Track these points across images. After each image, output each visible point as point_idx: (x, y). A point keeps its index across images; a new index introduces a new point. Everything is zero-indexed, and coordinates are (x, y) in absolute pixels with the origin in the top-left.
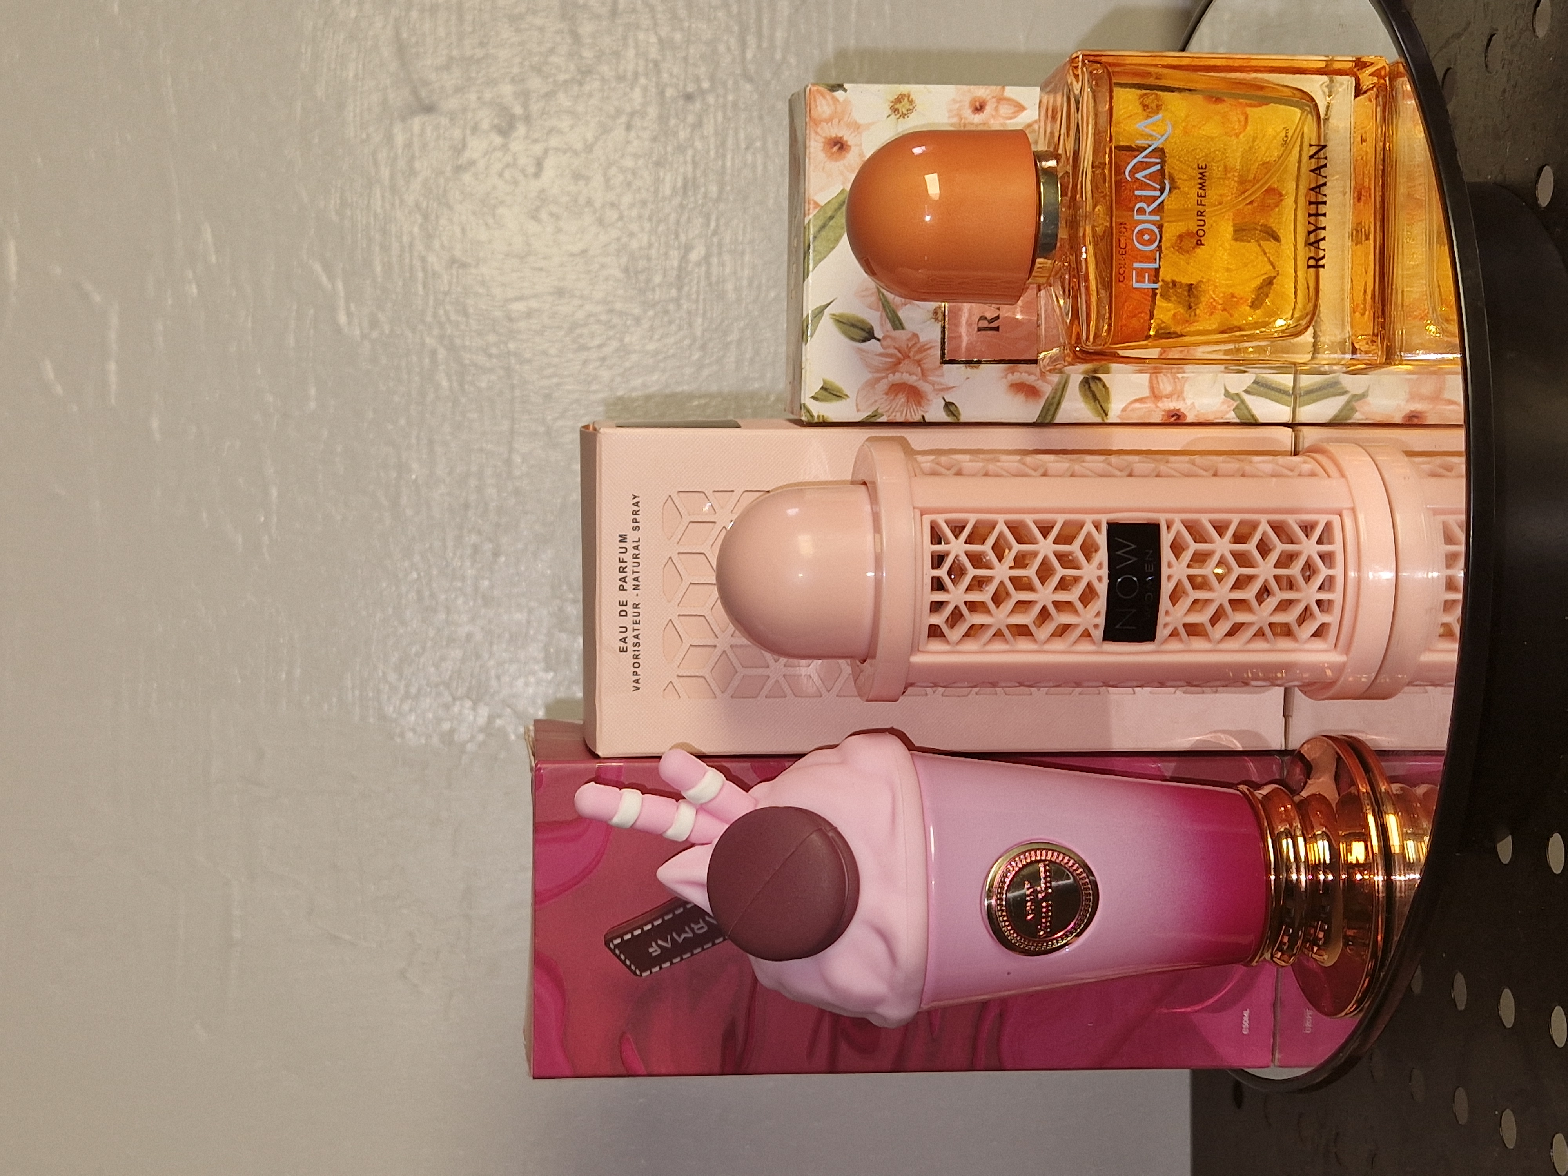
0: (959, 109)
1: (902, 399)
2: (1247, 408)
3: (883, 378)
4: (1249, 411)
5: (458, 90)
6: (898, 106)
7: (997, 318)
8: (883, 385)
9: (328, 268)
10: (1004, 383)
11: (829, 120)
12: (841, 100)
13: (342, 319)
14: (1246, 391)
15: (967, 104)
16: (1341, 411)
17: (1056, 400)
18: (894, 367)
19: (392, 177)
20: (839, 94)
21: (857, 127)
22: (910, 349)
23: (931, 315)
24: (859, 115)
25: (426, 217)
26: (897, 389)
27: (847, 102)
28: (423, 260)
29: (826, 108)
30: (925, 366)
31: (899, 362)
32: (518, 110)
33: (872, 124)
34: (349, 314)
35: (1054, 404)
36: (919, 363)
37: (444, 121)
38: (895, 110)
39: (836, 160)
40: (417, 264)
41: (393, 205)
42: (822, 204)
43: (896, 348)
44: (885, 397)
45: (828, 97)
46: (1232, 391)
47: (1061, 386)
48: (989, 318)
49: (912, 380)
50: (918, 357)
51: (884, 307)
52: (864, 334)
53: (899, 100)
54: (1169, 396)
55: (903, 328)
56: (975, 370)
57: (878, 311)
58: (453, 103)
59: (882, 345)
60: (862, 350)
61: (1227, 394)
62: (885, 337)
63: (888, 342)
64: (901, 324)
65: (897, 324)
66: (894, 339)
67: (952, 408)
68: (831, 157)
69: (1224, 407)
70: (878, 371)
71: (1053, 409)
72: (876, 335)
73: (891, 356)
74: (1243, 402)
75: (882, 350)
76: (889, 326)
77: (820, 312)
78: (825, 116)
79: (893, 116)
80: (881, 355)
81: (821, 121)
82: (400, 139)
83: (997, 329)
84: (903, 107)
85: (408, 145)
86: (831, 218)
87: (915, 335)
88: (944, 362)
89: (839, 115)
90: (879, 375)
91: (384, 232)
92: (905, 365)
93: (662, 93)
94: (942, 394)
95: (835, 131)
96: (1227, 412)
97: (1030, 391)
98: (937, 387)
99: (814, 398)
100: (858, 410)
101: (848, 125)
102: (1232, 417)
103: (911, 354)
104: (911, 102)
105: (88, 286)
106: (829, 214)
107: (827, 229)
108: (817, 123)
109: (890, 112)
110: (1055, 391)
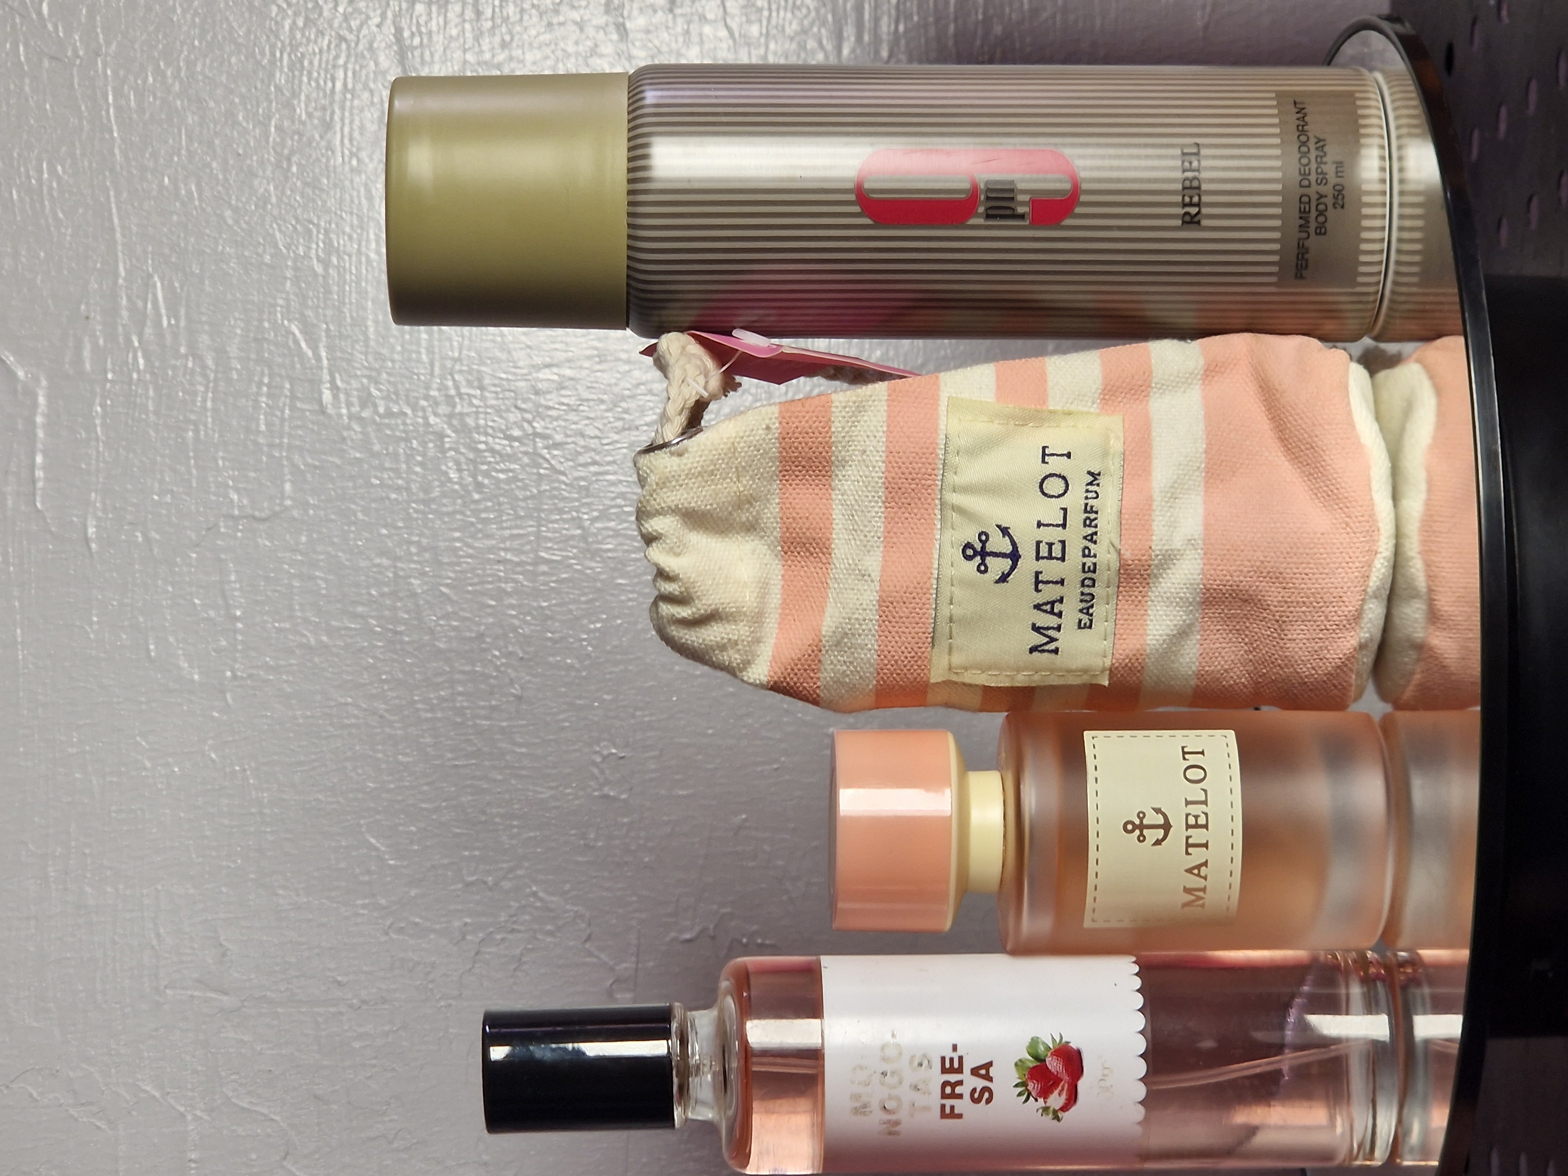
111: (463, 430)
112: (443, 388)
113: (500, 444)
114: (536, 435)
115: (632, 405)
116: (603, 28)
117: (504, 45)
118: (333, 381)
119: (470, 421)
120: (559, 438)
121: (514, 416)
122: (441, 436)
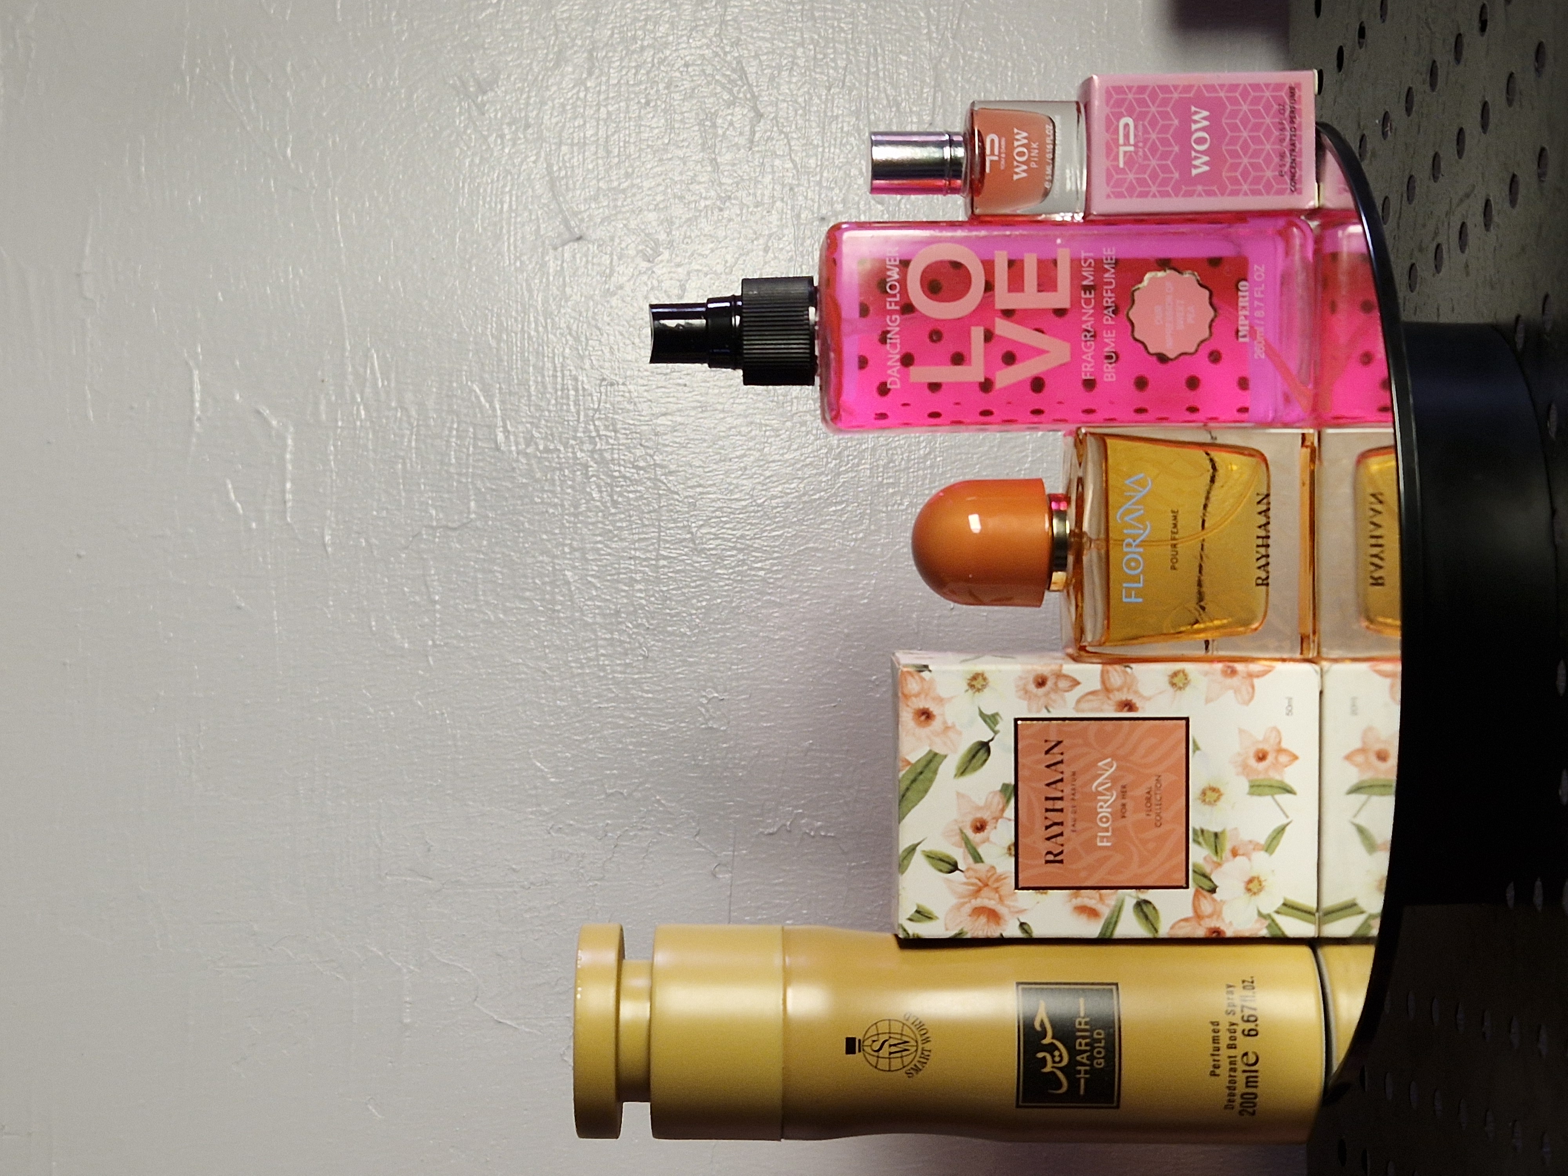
0: (1025, 685)
1: (983, 919)
2: (1277, 925)
3: (966, 903)
4: (1280, 929)
5: (606, 219)
6: (974, 683)
7: (1061, 852)
8: (968, 909)
9: (487, 390)
10: (1069, 908)
11: (917, 695)
12: (927, 678)
13: (500, 437)
14: (1277, 912)
15: (1031, 679)
16: (1360, 928)
17: (1114, 920)
18: (977, 892)
19: (545, 301)
20: (925, 674)
21: (940, 700)
22: (989, 878)
23: (1006, 851)
24: (942, 691)
25: (577, 339)
26: (979, 911)
27: (932, 681)
28: (576, 379)
29: (914, 685)
30: (1002, 893)
31: (979, 890)
32: (662, 237)
33: (952, 698)
34: (506, 431)
35: (1113, 921)
36: (996, 890)
37: (593, 248)
38: (972, 686)
39: (924, 727)
40: (570, 383)
41: (546, 327)
42: (913, 761)
43: (976, 878)
44: (969, 918)
45: (917, 677)
46: (1265, 911)
47: (1117, 909)
48: (1055, 852)
49: (991, 904)
50: (995, 885)
51: (966, 843)
52: (950, 867)
53: (975, 678)
54: (1210, 916)
55: (982, 862)
56: (1044, 895)
57: (960, 847)
58: (600, 233)
59: (965, 876)
60: (948, 880)
61: (1260, 914)
62: (968, 869)
63: (970, 873)
64: (981, 858)
65: (978, 859)
66: (975, 871)
67: (1026, 927)
68: (920, 724)
69: (1258, 925)
70: (964, 897)
71: (1111, 927)
72: (960, 867)
73: (973, 884)
74: (1273, 920)
75: (965, 880)
76: (970, 860)
77: (912, 849)
78: (913, 692)
79: (970, 691)
80: (965, 884)
81: (910, 697)
82: (552, 266)
83: (1061, 862)
84: (978, 684)
85: (560, 272)
86: (921, 773)
87: (993, 868)
88: (1017, 887)
89: (926, 690)
90: (962, 900)
91: (539, 354)
92: (985, 892)
93: (798, 216)
94: (1017, 915)
95: (922, 704)
96: (1261, 929)
97: (1092, 913)
98: (1012, 909)
99: (910, 919)
100: (947, 929)
101: (934, 699)
102: (1264, 932)
103: (990, 883)
104: (985, 679)
105: (266, 412)
106: (919, 770)
107: (917, 782)
108: (906, 697)
109: (967, 687)
110: (1113, 913)
111: (602, 462)
112: (586, 431)
113: (629, 472)
114: (656, 465)
115: (727, 443)
116: (700, 162)
117: (627, 175)
118: (505, 426)
119: (607, 456)
120: (673, 467)
121: (640, 452)
122: (586, 466)
